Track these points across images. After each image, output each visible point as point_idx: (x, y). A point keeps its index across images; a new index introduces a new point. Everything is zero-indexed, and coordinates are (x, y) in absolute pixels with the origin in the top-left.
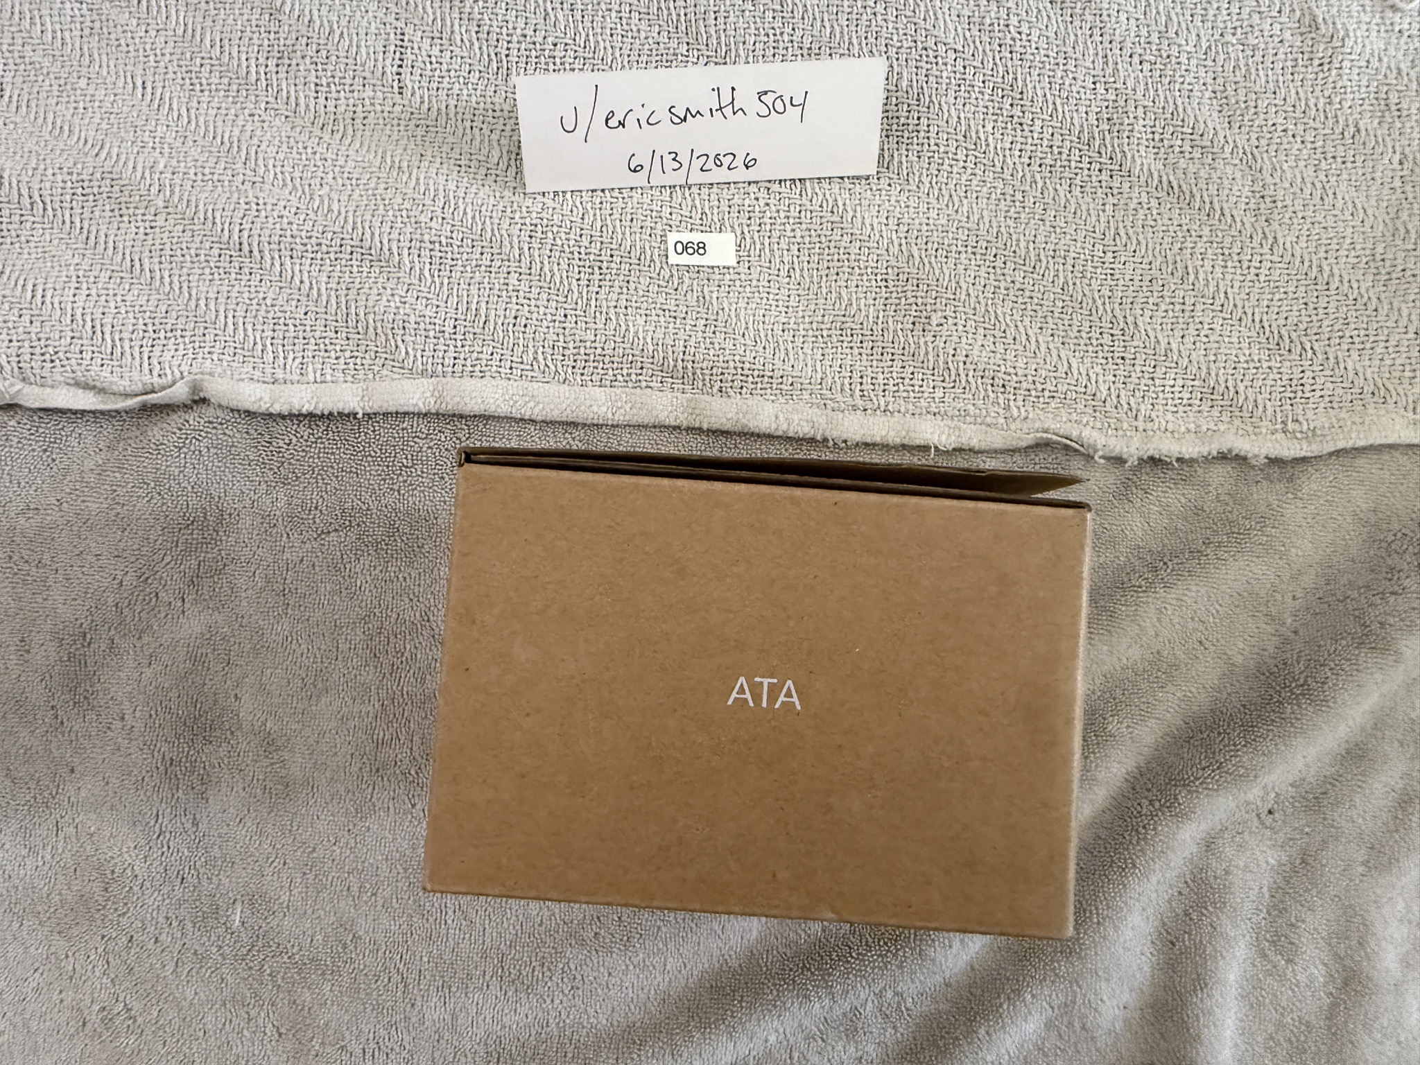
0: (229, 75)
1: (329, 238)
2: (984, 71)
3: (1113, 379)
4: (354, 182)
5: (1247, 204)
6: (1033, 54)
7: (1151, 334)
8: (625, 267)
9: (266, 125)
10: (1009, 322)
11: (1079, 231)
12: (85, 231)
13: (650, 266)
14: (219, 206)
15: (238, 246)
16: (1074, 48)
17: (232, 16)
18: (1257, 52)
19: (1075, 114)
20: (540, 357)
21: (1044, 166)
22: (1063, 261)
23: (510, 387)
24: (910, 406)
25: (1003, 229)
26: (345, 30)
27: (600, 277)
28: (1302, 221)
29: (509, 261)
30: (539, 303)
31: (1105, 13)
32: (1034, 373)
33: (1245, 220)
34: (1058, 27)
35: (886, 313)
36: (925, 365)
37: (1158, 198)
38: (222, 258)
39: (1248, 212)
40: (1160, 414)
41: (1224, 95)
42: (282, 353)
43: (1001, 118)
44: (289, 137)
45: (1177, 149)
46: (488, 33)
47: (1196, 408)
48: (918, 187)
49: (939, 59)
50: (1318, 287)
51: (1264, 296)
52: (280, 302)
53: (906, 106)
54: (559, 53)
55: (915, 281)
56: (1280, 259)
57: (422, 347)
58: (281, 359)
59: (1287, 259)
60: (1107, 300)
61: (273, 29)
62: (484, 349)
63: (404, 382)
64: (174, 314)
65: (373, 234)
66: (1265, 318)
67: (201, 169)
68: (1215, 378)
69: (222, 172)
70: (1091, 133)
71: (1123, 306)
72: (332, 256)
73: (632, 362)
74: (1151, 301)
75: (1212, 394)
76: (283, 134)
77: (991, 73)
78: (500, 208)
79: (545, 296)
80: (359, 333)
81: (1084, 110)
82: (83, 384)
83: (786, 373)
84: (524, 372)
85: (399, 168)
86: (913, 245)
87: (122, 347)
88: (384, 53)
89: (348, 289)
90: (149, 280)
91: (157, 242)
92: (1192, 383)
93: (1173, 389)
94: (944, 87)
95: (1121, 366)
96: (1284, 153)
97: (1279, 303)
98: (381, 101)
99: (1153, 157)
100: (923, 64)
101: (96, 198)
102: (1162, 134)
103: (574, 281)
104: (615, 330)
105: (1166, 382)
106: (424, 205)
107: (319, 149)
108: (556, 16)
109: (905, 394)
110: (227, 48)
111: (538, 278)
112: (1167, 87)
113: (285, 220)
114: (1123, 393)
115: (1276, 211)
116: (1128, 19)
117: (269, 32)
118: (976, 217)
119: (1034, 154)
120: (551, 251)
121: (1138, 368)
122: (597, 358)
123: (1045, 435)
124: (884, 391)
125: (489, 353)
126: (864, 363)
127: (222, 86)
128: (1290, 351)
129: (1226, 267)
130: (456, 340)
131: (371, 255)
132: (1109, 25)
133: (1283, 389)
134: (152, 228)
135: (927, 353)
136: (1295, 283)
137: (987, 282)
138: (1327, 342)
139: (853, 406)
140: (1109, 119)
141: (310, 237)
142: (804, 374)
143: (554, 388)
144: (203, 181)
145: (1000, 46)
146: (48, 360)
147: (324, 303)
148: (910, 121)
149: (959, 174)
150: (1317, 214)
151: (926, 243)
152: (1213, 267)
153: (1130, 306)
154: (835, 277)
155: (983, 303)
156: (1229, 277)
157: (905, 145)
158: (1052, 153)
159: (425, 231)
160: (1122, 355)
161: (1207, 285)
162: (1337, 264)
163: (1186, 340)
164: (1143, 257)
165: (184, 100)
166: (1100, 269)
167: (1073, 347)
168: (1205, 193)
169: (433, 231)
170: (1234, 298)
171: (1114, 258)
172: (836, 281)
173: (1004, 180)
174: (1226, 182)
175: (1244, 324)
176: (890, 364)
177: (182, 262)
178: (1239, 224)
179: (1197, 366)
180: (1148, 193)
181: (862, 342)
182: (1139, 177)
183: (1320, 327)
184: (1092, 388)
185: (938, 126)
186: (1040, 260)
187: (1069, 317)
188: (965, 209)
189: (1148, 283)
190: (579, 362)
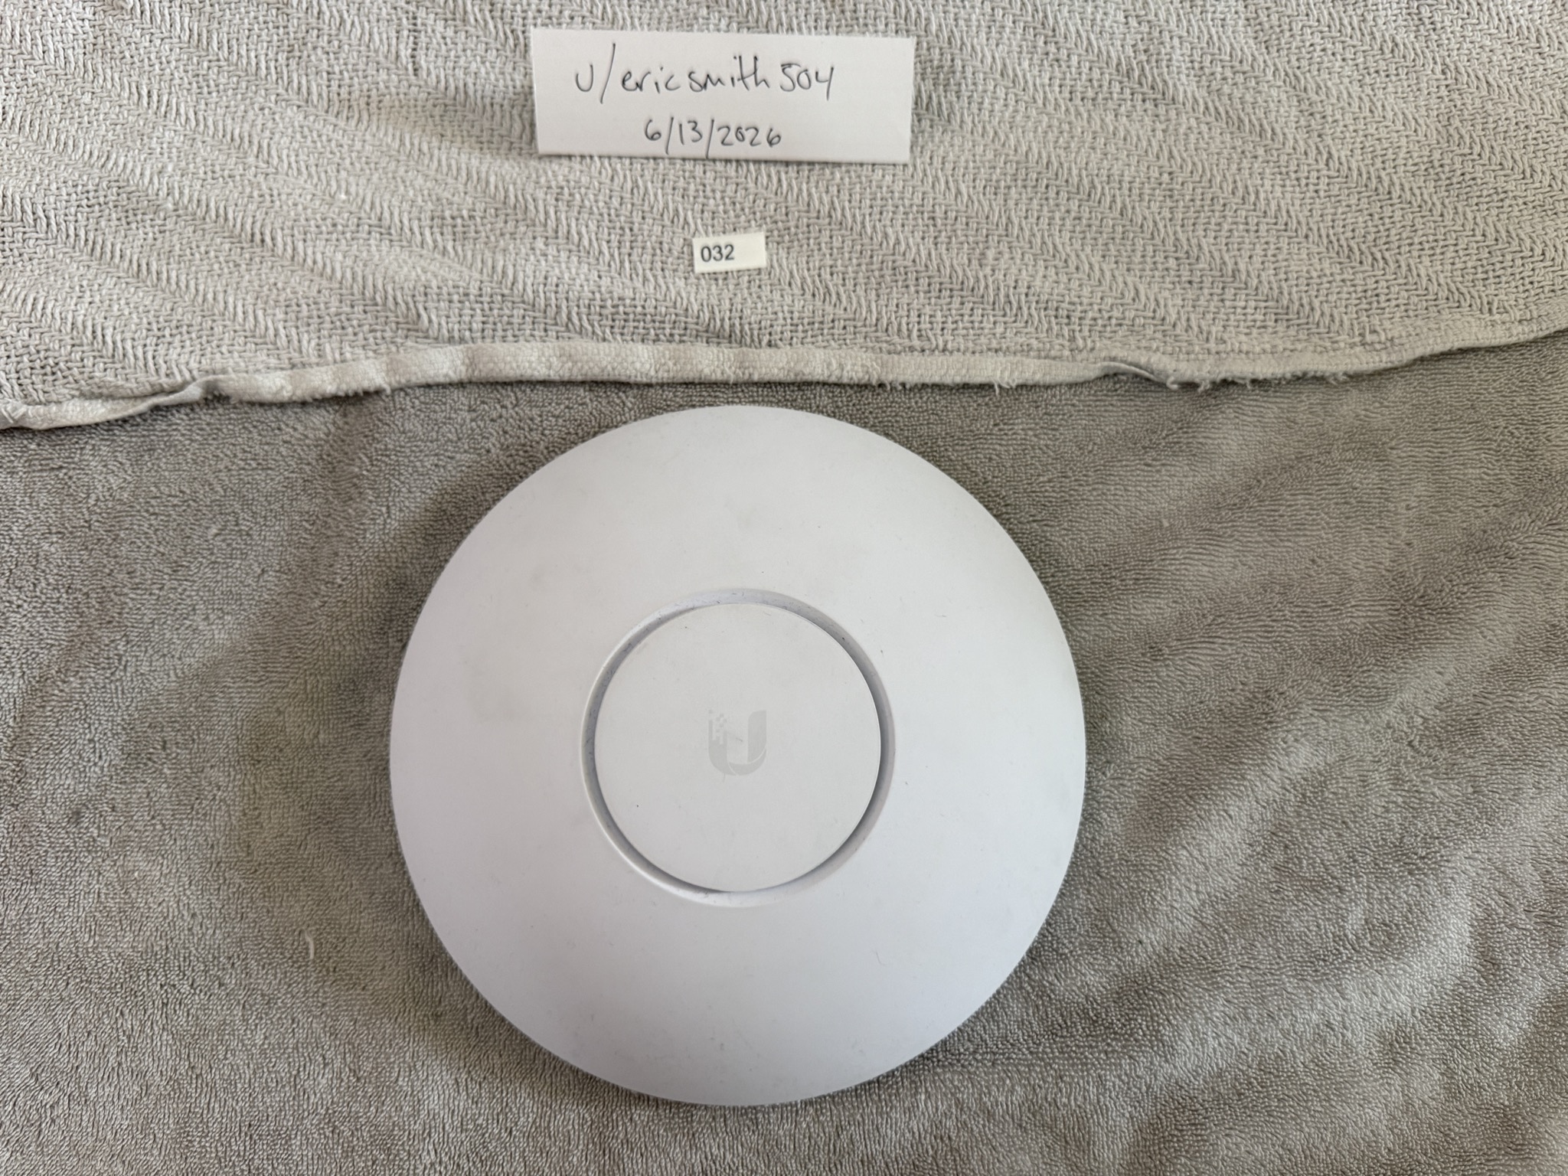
0: (238, 73)
1: (347, 218)
3: (1181, 303)
5: (1297, 122)
7: (1216, 255)
9: (277, 117)
10: (1069, 252)
11: (1131, 157)
12: (91, 242)
15: (249, 237)
17: (238, 16)
19: (1111, 48)
20: (575, 319)
21: (1086, 100)
22: (1118, 186)
24: (970, 345)
25: (1053, 159)
26: (356, 20)
27: (633, 239)
28: (1354, 134)
29: (534, 225)
32: (1099, 301)
33: (1298, 137)
36: (985, 300)
37: (1207, 124)
38: (232, 252)
39: (1299, 130)
40: (1233, 335)
41: (1257, 21)
43: (1036, 56)
44: (302, 127)
45: (1219, 77)
46: (502, 11)
47: (1270, 330)
48: (961, 127)
50: (1381, 197)
51: (1326, 212)
52: (291, 285)
53: (937, 51)
55: (964, 219)
56: (1337, 174)
59: (1344, 173)
60: (1168, 223)
61: (281, 23)
63: (430, 352)
65: (392, 214)
66: (1331, 232)
67: (210, 168)
68: (1287, 297)
69: (233, 167)
70: (1129, 64)
71: (1185, 228)
72: (348, 235)
74: (1213, 221)
75: (1287, 314)
76: (296, 124)
79: (575, 259)
80: (377, 305)
81: (1119, 43)
82: (88, 394)
83: (838, 316)
84: (559, 334)
85: (418, 147)
86: (960, 183)
87: (124, 348)
88: (398, 38)
89: (365, 265)
90: (156, 281)
92: (1263, 304)
93: (1244, 311)
94: (974, 28)
95: (1189, 290)
96: (1327, 71)
97: (1344, 216)
98: (396, 84)
99: (1194, 84)
101: (102, 208)
102: (1201, 62)
103: (604, 244)
104: (655, 290)
105: (1237, 304)
107: (335, 136)
109: (965, 332)
110: (235, 48)
111: (566, 241)
113: (300, 207)
114: (1192, 316)
115: (1327, 126)
117: (278, 28)
118: (1024, 149)
119: (1074, 89)
120: (579, 213)
121: (1206, 291)
123: (1112, 364)
124: (943, 329)
125: (521, 316)
126: (922, 301)
127: (232, 85)
128: (1361, 263)
129: (1285, 186)
131: (390, 234)
133: (1358, 301)
134: (161, 232)
135: (987, 287)
136: (1357, 196)
137: (1041, 214)
138: (1397, 251)
139: (910, 347)
140: (1146, 51)
141: (324, 219)
144: (213, 179)
146: (49, 372)
147: (339, 278)
148: (944, 63)
149: (1002, 112)
150: (1369, 126)
151: (974, 181)
152: (1273, 186)
153: (1192, 228)
154: (878, 216)
155: (1039, 235)
156: (1288, 196)
157: (941, 87)
158: (1092, 86)
159: (446, 207)
160: (1189, 278)
161: (1268, 204)
162: (1396, 173)
163: (1254, 258)
164: (1201, 176)
165: (191, 104)
166: (1157, 191)
167: (1138, 274)
168: (1253, 117)
169: (455, 206)
170: (1297, 216)
171: (1172, 179)
172: (880, 221)
173: (1047, 114)
174: (1272, 105)
175: (1311, 240)
176: (949, 300)
177: (190, 261)
178: (1292, 142)
179: (1267, 286)
180: (1197, 119)
181: (917, 279)
182: (1184, 104)
183: (1388, 236)
184: (1161, 313)
185: (973, 67)
186: (1094, 187)
187: (1130, 243)
188: (1012, 142)
189: (1209, 202)
190: (617, 322)
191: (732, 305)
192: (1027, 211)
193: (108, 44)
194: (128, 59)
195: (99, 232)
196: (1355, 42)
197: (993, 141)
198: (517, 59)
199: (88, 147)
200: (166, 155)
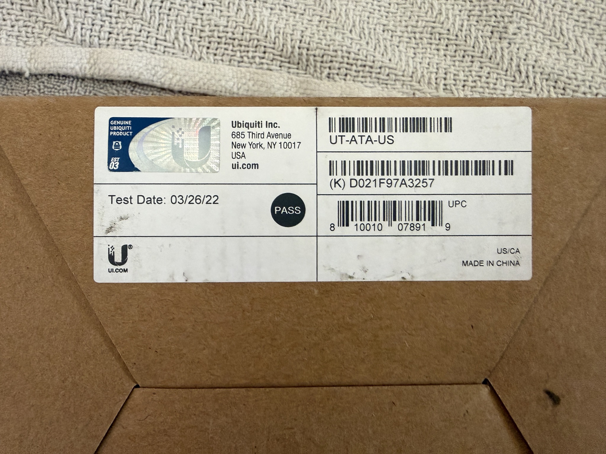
10: (571, 37)
20: (181, 37)
23: (153, 60)
35: (470, 23)
36: (500, 67)
57: (81, 20)
62: (134, 26)
63: (65, 48)
73: (256, 47)
83: (384, 64)
84: (167, 49)
104: (244, 18)
122: (229, 41)
125: (138, 29)
135: (502, 57)
142: (399, 67)
190: (212, 43)
191: (302, 37)
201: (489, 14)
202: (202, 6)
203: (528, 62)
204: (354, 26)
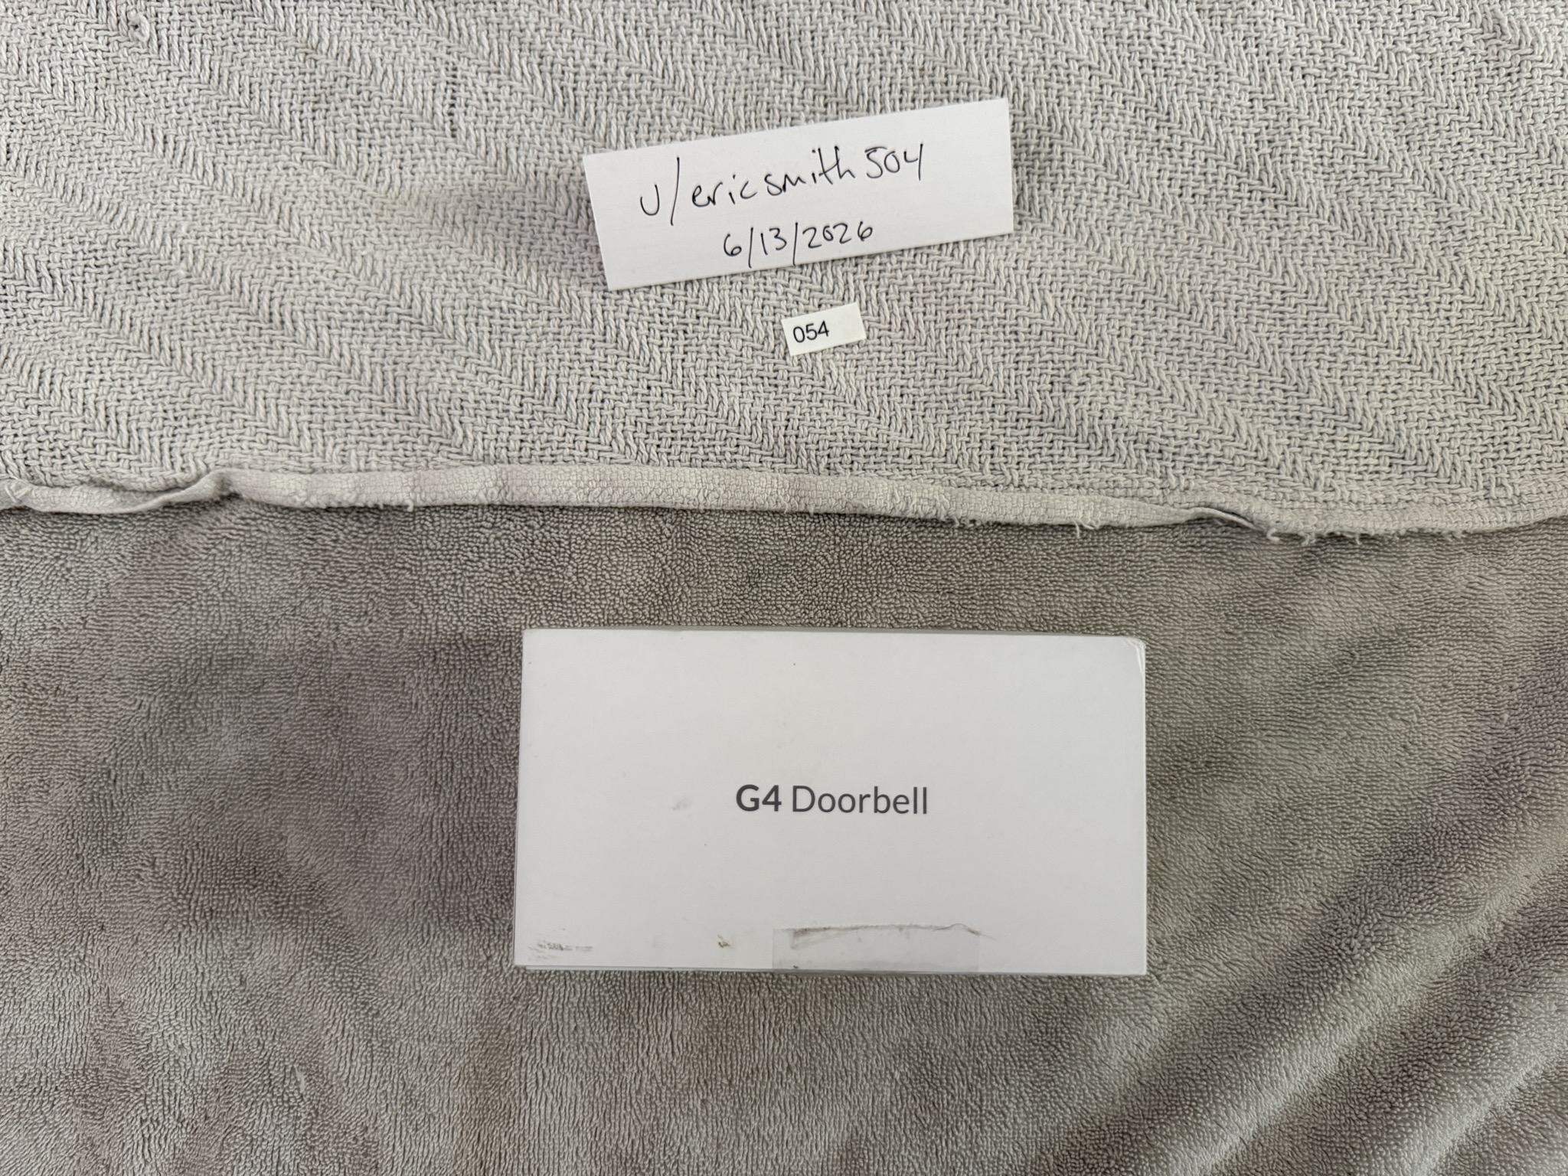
0: (260, 123)
1: (372, 304)
2: (1125, 90)
3: (1287, 442)
4: (401, 239)
5: (1433, 236)
6: (1179, 69)
7: (1329, 389)
8: (713, 329)
9: (301, 179)
10: (1164, 378)
11: (1241, 270)
12: (99, 307)
13: (741, 327)
14: (247, 273)
15: (267, 316)
16: (1226, 61)
17: (262, 58)
18: (1435, 62)
19: (1231, 137)
20: (620, 437)
21: (1197, 197)
22: (1224, 305)
23: (585, 473)
24: (1050, 480)
25: (1152, 270)
26: (390, 68)
27: (687, 342)
28: (1496, 253)
29: (580, 326)
30: (617, 374)
31: (1260, 21)
32: (1196, 435)
33: (1431, 254)
34: (1207, 38)
35: (1019, 372)
36: (1067, 431)
37: (1331, 232)
38: (250, 332)
39: (1434, 245)
40: (1343, 482)
41: (1401, 111)
42: (320, 440)
43: (1145, 143)
44: (327, 191)
45: (1350, 175)
46: (552, 65)
47: (1384, 476)
48: (1053, 224)
49: (1072, 78)
50: (1519, 330)
51: (1456, 343)
52: (316, 380)
53: (1035, 133)
54: (633, 84)
55: (1050, 335)
56: (1473, 299)
57: (483, 429)
58: (320, 447)
59: (1480, 299)
60: (1277, 350)
62: (555, 429)
63: (463, 470)
64: (197, 396)
65: (423, 300)
66: (1460, 367)
67: (228, 232)
68: (1406, 440)
69: (251, 233)
70: (1250, 157)
71: (1296, 357)
72: (376, 325)
73: (726, 439)
74: (1328, 350)
75: (1403, 458)
76: (321, 188)
77: (1131, 92)
78: (569, 266)
79: (623, 366)
80: (409, 414)
81: (1241, 130)
82: (98, 482)
83: (904, 444)
84: (601, 454)
85: (454, 223)
86: (1047, 292)
87: (139, 439)
88: (434, 91)
89: (395, 363)
90: (169, 359)
91: (178, 317)
92: (1378, 447)
93: (1357, 454)
94: (1079, 108)
95: (1297, 427)
96: (1473, 175)
97: (1476, 349)
98: (432, 146)
99: (1323, 183)
100: (1054, 84)
101: (111, 269)
102: (1332, 158)
103: (656, 348)
104: (707, 403)
105: (1349, 446)
106: (482, 266)
107: (362, 203)
108: (629, 44)
109: (1043, 466)
110: (257, 94)
111: (614, 345)
112: (1335, 103)
113: (322, 286)
114: (1299, 458)
115: (1466, 243)
116: (1286, 28)
117: (304, 74)
118: (1122, 257)
119: (1185, 183)
120: (628, 313)
121: (1316, 430)
122: (686, 435)
123: (1207, 510)
124: (1018, 463)
125: (561, 434)
126: (996, 431)
127: (252, 137)
128: (1490, 404)
129: (1412, 311)
130: (522, 420)
131: (421, 324)
132: (1265, 35)
133: (1485, 449)
134: (173, 301)
135: (1069, 417)
136: (1492, 327)
137: (1136, 332)
138: (1532, 393)
139: (983, 482)
140: (1269, 142)
141: (350, 305)
142: (925, 445)
143: (633, 470)
144: (230, 245)
145: (1141, 61)
146: (58, 456)
147: (368, 380)
148: (1041, 148)
149: (1101, 208)
150: (1513, 246)
151: (1062, 290)
152: (1398, 311)
153: (1304, 357)
154: (956, 331)
155: (1131, 357)
156: (1416, 323)
157: (1036, 177)
158: (1205, 181)
159: (483, 296)
160: (1297, 414)
161: (1392, 333)
162: (1538, 302)
163: (1372, 397)
164: (1317, 298)
165: (209, 154)
166: (1267, 314)
167: (1240, 405)
168: (1383, 228)
169: (493, 296)
170: (1423, 347)
171: (1284, 299)
172: (957, 335)
173: (1151, 213)
174: (1406, 213)
175: (1436, 375)
176: (1026, 431)
177: (205, 338)
178: (1424, 260)
179: (1384, 427)
180: (1320, 225)
181: (993, 406)
182: (1308, 207)
183: (1523, 375)
184: (1264, 453)
185: (1074, 154)
186: (1197, 305)
187: (1234, 370)
188: (1108, 248)
189: (1324, 329)
190: (664, 440)
191: (788, 420)
192: (1120, 328)
193: (122, 79)
194: (143, 99)
195: (108, 297)
196: (1509, 143)
197: (1087, 245)
198: (566, 120)
199: (97, 197)
200: (180, 212)
201: (1043, 359)
202: (646, 391)
203: (1104, 421)
204: (859, 395)
